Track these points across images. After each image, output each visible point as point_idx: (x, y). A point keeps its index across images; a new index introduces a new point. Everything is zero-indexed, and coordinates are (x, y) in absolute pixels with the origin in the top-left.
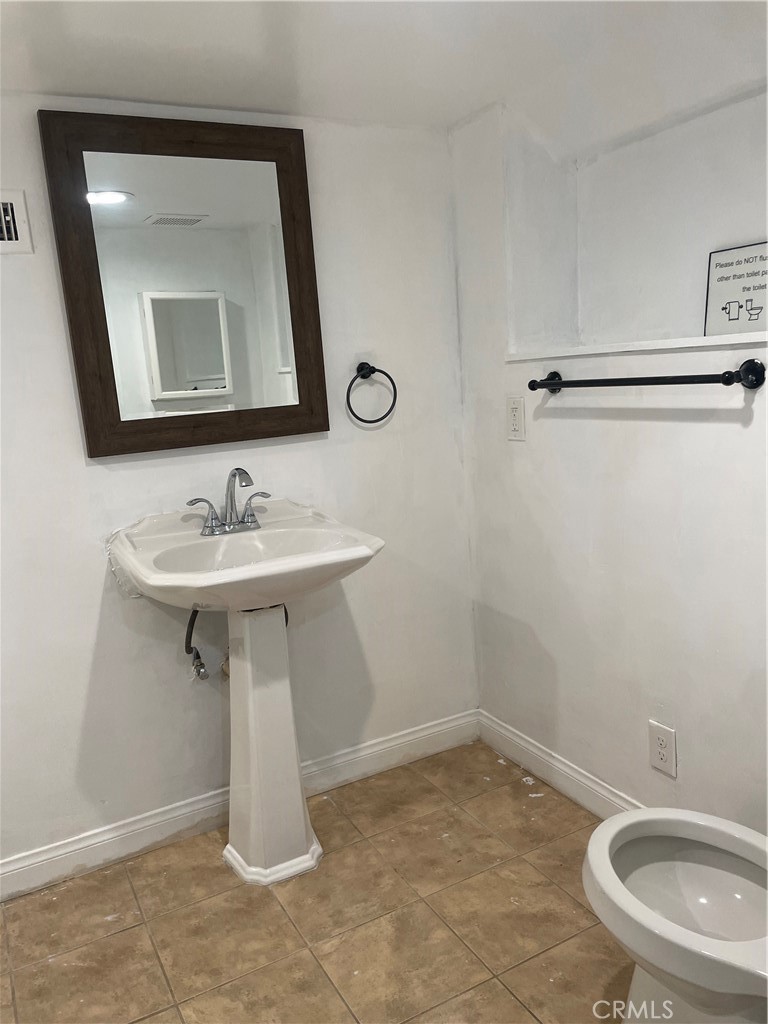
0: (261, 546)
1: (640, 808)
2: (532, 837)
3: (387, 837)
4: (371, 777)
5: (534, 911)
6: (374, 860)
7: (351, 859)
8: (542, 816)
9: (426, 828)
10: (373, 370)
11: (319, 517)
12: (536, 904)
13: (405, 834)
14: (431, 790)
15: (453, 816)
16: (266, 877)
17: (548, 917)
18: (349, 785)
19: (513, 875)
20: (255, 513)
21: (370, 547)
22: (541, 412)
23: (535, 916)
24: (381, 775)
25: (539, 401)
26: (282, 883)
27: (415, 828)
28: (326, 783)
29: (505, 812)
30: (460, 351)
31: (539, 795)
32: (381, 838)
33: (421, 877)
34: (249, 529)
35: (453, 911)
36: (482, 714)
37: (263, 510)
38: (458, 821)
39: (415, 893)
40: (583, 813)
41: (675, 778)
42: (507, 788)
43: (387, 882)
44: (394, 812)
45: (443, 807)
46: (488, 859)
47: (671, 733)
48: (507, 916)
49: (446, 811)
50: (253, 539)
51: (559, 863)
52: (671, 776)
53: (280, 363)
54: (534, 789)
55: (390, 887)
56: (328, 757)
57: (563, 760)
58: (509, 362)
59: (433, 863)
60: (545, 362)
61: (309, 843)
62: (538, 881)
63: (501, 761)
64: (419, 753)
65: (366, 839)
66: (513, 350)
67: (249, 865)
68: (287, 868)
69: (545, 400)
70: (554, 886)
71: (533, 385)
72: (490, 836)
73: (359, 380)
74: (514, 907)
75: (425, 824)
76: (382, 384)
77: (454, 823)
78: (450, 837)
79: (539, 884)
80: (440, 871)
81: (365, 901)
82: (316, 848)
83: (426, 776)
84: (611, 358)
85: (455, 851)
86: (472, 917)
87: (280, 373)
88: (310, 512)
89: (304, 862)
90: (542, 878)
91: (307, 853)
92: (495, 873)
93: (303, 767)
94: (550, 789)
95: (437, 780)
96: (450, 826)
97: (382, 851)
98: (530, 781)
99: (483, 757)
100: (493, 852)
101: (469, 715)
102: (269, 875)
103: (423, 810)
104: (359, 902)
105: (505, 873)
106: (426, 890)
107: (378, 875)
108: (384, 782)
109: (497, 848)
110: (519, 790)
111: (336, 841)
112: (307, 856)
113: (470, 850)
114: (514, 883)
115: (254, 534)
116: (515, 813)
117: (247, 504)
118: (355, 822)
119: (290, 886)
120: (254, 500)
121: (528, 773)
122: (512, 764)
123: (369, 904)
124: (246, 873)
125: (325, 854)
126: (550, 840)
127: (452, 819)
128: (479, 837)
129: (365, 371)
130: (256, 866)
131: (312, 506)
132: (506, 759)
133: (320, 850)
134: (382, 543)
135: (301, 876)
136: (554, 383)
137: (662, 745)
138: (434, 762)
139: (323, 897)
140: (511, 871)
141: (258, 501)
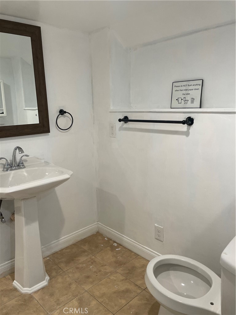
0: (26, 174)
1: (159, 255)
2: (119, 264)
3: (71, 270)
4: (63, 249)
5: (123, 289)
6: (68, 279)
7: (60, 280)
8: (121, 256)
9: (84, 265)
10: (65, 112)
11: (47, 163)
12: (123, 287)
13: (77, 268)
14: (84, 251)
15: (93, 260)
16: (30, 291)
17: (127, 291)
18: (56, 253)
19: (114, 278)
20: (24, 162)
21: (69, 174)
22: (121, 129)
23: (123, 291)
24: (67, 248)
25: (121, 125)
26: (36, 292)
27: (81, 265)
28: (48, 253)
29: (109, 256)
30: (93, 107)
31: (119, 249)
32: (69, 271)
33: (85, 283)
34: (21, 168)
35: (97, 293)
36: (99, 224)
37: (26, 161)
38: (95, 261)
39: (84, 289)
40: (133, 254)
41: (162, 242)
42: (109, 248)
43: (73, 286)
44: (73, 261)
45: (89, 257)
46: (106, 273)
47: (162, 228)
48: (115, 293)
49: (90, 258)
50: (23, 172)
51: (128, 272)
52: (161, 241)
53: (24, 106)
54: (117, 247)
55: (75, 288)
56: (49, 244)
57: (127, 237)
58: (110, 112)
59: (88, 277)
60: (123, 113)
61: (45, 276)
62: (123, 279)
63: (106, 239)
64: (79, 239)
65: (64, 272)
66: (112, 108)
67: (24, 288)
68: (37, 287)
69: (123, 125)
70: (128, 280)
71: (120, 120)
72: (105, 265)
73: (60, 115)
74: (117, 289)
75: (84, 264)
76: (68, 117)
77: (93, 262)
78: (93, 267)
79: (123, 280)
80: (91, 280)
81: (67, 294)
82: (47, 278)
83: (82, 247)
84: (145, 113)
85: (95, 272)
86: (103, 295)
87: (24, 110)
88: (43, 161)
89: (44, 283)
90: (124, 278)
91: (44, 280)
92: (109, 278)
93: (42, 248)
94: (122, 247)
95: (86, 248)
96: (92, 263)
97: (70, 275)
98: (115, 244)
99: (100, 238)
100: (107, 271)
101: (95, 224)
102: (32, 290)
103: (83, 259)
104: (65, 295)
105: (112, 278)
106: (87, 287)
107: (70, 284)
108: (68, 250)
109: (109, 269)
110: (113, 248)
111: (54, 274)
112: (45, 281)
113: (100, 271)
114: (115, 280)
115: (24, 170)
116: (112, 256)
117: (20, 159)
118: (60, 266)
119: (39, 293)
120: (23, 158)
121: (115, 242)
122: (110, 239)
123: (68, 295)
124: (23, 290)
125: (50, 279)
126: (124, 264)
127: (92, 261)
128: (102, 266)
129: (62, 112)
130: (26, 287)
131: (44, 159)
132: (108, 238)
133: (49, 278)
134: (72, 173)
135: (43, 288)
136: (126, 120)
137: (158, 231)
138: (84, 241)
139: (52, 295)
140: (113, 276)
141: (24, 158)
